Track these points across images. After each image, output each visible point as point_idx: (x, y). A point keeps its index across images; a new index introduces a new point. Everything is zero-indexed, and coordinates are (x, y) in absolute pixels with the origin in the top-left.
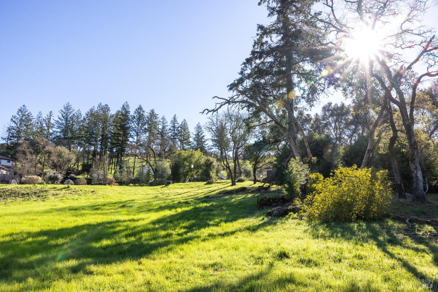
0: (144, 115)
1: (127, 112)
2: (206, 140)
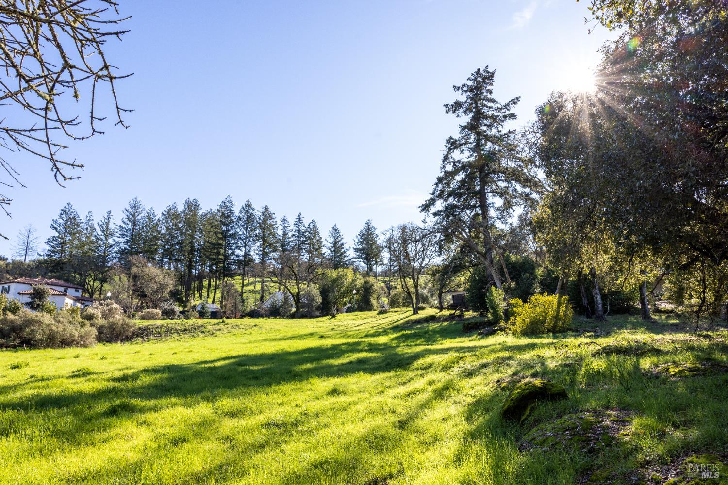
0: (254, 214)
2: (348, 250)
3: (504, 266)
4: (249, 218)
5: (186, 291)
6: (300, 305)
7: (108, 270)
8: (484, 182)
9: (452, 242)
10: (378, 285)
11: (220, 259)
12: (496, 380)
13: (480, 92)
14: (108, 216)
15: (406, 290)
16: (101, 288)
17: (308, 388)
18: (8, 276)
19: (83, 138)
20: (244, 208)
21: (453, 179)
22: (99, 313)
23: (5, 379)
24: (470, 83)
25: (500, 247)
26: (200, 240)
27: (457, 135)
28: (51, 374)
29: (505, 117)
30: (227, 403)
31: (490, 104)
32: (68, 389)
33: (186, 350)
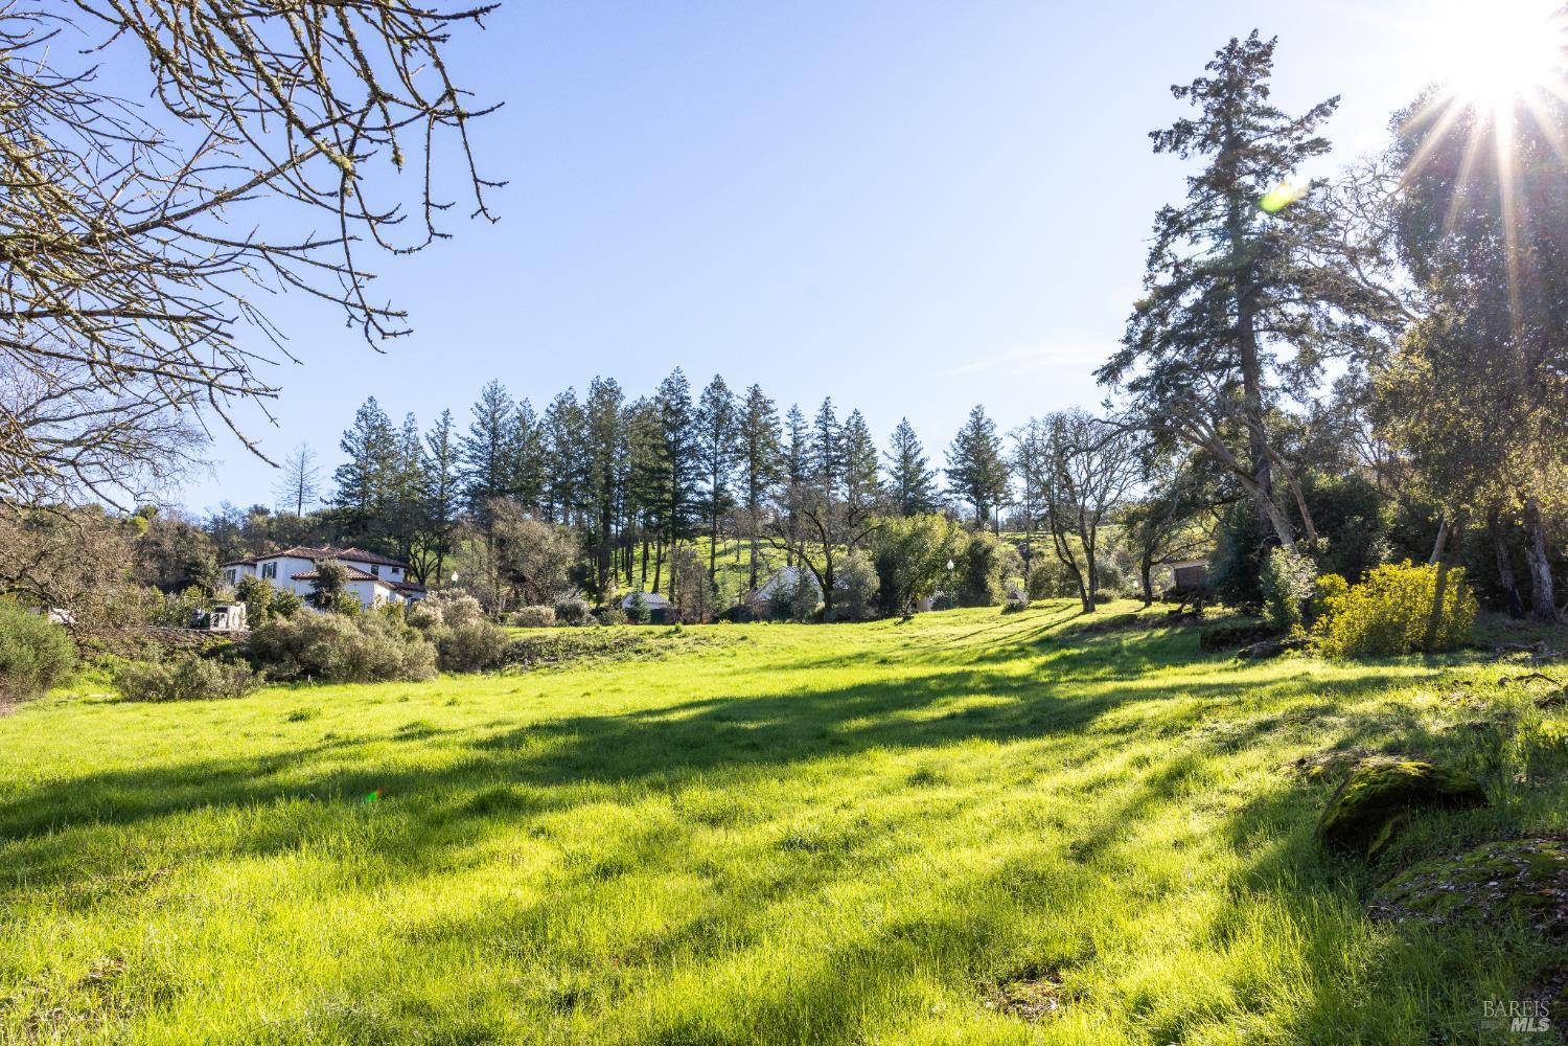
0: (732, 404)
1: (683, 401)
2: (933, 474)
3: (1300, 500)
4: (720, 413)
5: (601, 568)
6: (833, 593)
7: (450, 529)
8: (1249, 307)
9: (1174, 449)
10: (1003, 549)
11: (664, 500)
12: (1295, 760)
13: (1239, 94)
14: (445, 420)
15: (1067, 558)
16: (439, 565)
17: (865, 768)
18: (272, 544)
19: (410, 251)
20: (709, 393)
21: (1175, 303)
22: (438, 614)
23: (284, 741)
24: (1213, 75)
25: (1289, 458)
26: (624, 462)
27: (1181, 201)
28: (364, 732)
29: (1300, 149)
30: (700, 795)
31: (1263, 122)
32: (395, 761)
33: (607, 688)
